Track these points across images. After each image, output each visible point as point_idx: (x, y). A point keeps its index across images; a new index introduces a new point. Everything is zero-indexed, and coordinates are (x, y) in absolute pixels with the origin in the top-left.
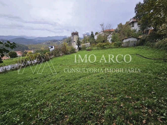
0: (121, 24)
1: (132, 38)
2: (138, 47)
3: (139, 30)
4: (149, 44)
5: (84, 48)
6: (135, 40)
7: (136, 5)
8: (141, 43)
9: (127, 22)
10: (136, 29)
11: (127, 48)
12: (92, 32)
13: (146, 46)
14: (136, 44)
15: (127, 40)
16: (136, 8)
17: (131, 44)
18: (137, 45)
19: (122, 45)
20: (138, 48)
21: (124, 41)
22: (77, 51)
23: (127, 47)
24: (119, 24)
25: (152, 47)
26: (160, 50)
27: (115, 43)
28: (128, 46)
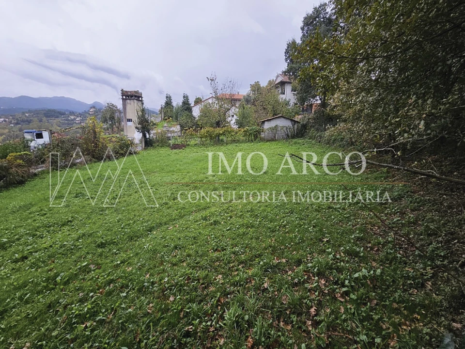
0: (257, 84)
1: (282, 119)
2: (294, 140)
3: (295, 101)
4: (314, 134)
5: (163, 142)
6: (288, 123)
7: (288, 44)
8: (300, 132)
9: (270, 81)
10: (290, 100)
11: (273, 143)
12: (184, 97)
13: (310, 139)
14: (290, 135)
15: (272, 124)
16: (287, 52)
17: (281, 134)
18: (293, 137)
19: (263, 135)
20: (295, 143)
21: (267, 126)
22: (139, 149)
23: (273, 140)
24: (253, 83)
25: (319, 142)
26: (333, 147)
27: (245, 129)
28: (275, 137)
